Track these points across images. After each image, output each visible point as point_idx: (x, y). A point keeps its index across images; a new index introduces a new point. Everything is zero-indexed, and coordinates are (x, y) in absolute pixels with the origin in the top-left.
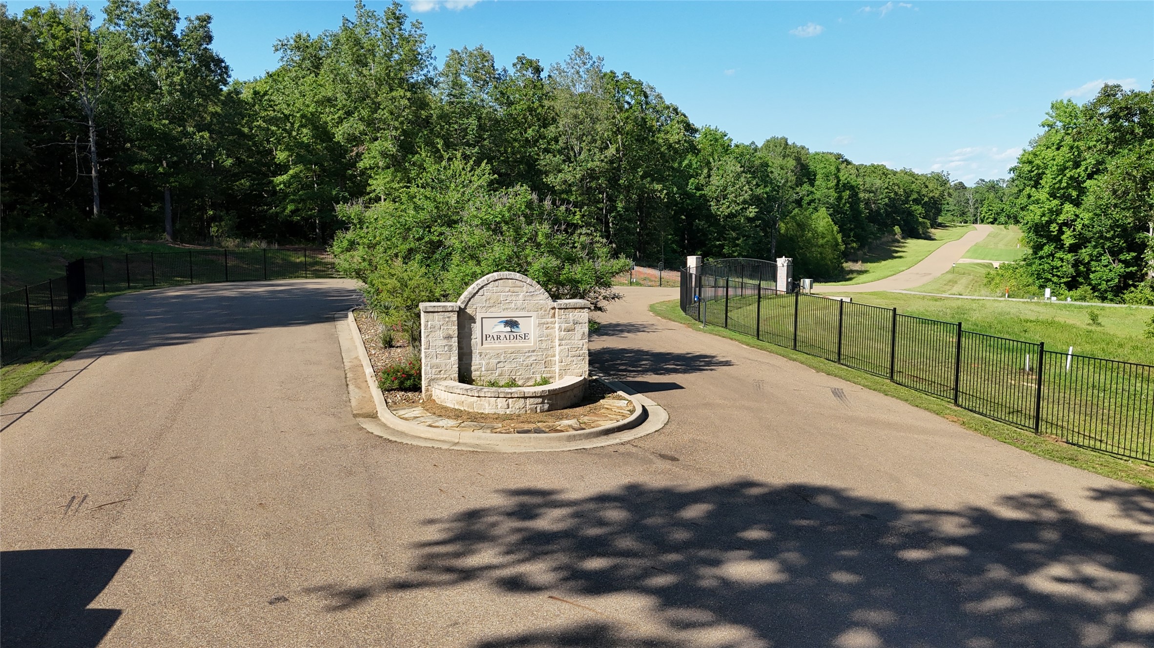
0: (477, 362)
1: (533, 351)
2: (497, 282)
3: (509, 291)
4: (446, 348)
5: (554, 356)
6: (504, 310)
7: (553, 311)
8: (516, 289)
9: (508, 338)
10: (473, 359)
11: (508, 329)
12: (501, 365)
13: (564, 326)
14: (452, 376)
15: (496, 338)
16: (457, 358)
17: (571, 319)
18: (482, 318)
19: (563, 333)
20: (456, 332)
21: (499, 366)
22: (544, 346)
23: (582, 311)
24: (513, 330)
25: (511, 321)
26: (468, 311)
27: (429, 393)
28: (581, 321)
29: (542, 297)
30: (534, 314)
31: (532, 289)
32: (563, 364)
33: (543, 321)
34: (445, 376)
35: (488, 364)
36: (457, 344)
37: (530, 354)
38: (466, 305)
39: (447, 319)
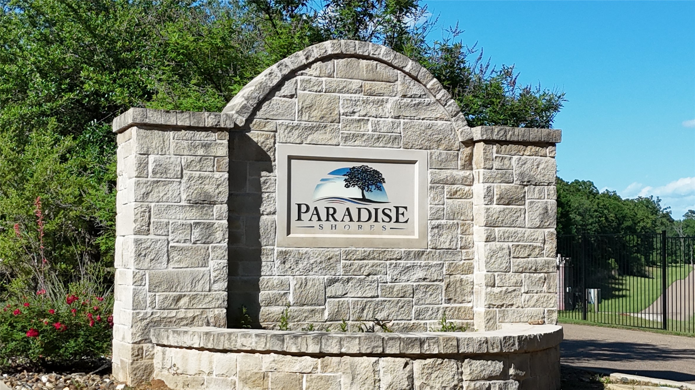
0: (275, 280)
1: (419, 255)
2: (330, 64)
3: (360, 90)
4: (196, 234)
5: (470, 270)
6: (346, 139)
7: (468, 150)
8: (379, 86)
9: (355, 217)
10: (265, 270)
11: (355, 192)
12: (336, 289)
13: (498, 188)
14: (211, 315)
15: (323, 216)
16: (225, 262)
17: (516, 171)
18: (290, 158)
19: (496, 207)
20: (225, 189)
21: (331, 290)
22: (445, 241)
23: (542, 151)
24: (368, 196)
25: (365, 170)
26: (255, 135)
27: (145, 362)
28: (539, 178)
29: (440, 111)
30: (420, 156)
31: (416, 89)
32: (496, 290)
33: (444, 174)
34: (190, 314)
35: (303, 285)
36: (225, 222)
37: (410, 263)
38: (249, 120)
39: (201, 152)
